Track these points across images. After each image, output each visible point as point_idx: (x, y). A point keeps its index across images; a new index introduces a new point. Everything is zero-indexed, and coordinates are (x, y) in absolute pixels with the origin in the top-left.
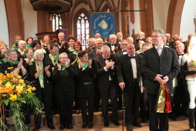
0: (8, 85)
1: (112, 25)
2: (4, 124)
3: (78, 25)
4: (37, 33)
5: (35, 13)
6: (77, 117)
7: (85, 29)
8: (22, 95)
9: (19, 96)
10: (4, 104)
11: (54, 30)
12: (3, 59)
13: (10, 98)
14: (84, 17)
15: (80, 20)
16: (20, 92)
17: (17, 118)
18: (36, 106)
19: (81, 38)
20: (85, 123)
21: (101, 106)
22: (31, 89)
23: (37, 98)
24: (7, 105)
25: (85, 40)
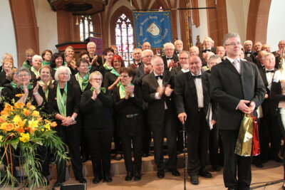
0: (17, 119)
1: (166, 30)
2: (11, 176)
3: (117, 31)
4: (57, 44)
5: (54, 15)
6: (118, 164)
7: (127, 36)
8: (37, 134)
9: (33, 135)
10: (12, 147)
11: (82, 40)
12: (12, 83)
13: (20, 138)
14: (126, 19)
15: (120, 24)
16: (34, 129)
17: (31, 167)
18: (57, 150)
19: (122, 50)
20: (130, 174)
21: (152, 148)
22: (49, 125)
23: (58, 138)
24: (15, 147)
25: (128, 52)
